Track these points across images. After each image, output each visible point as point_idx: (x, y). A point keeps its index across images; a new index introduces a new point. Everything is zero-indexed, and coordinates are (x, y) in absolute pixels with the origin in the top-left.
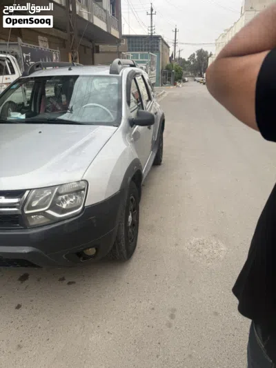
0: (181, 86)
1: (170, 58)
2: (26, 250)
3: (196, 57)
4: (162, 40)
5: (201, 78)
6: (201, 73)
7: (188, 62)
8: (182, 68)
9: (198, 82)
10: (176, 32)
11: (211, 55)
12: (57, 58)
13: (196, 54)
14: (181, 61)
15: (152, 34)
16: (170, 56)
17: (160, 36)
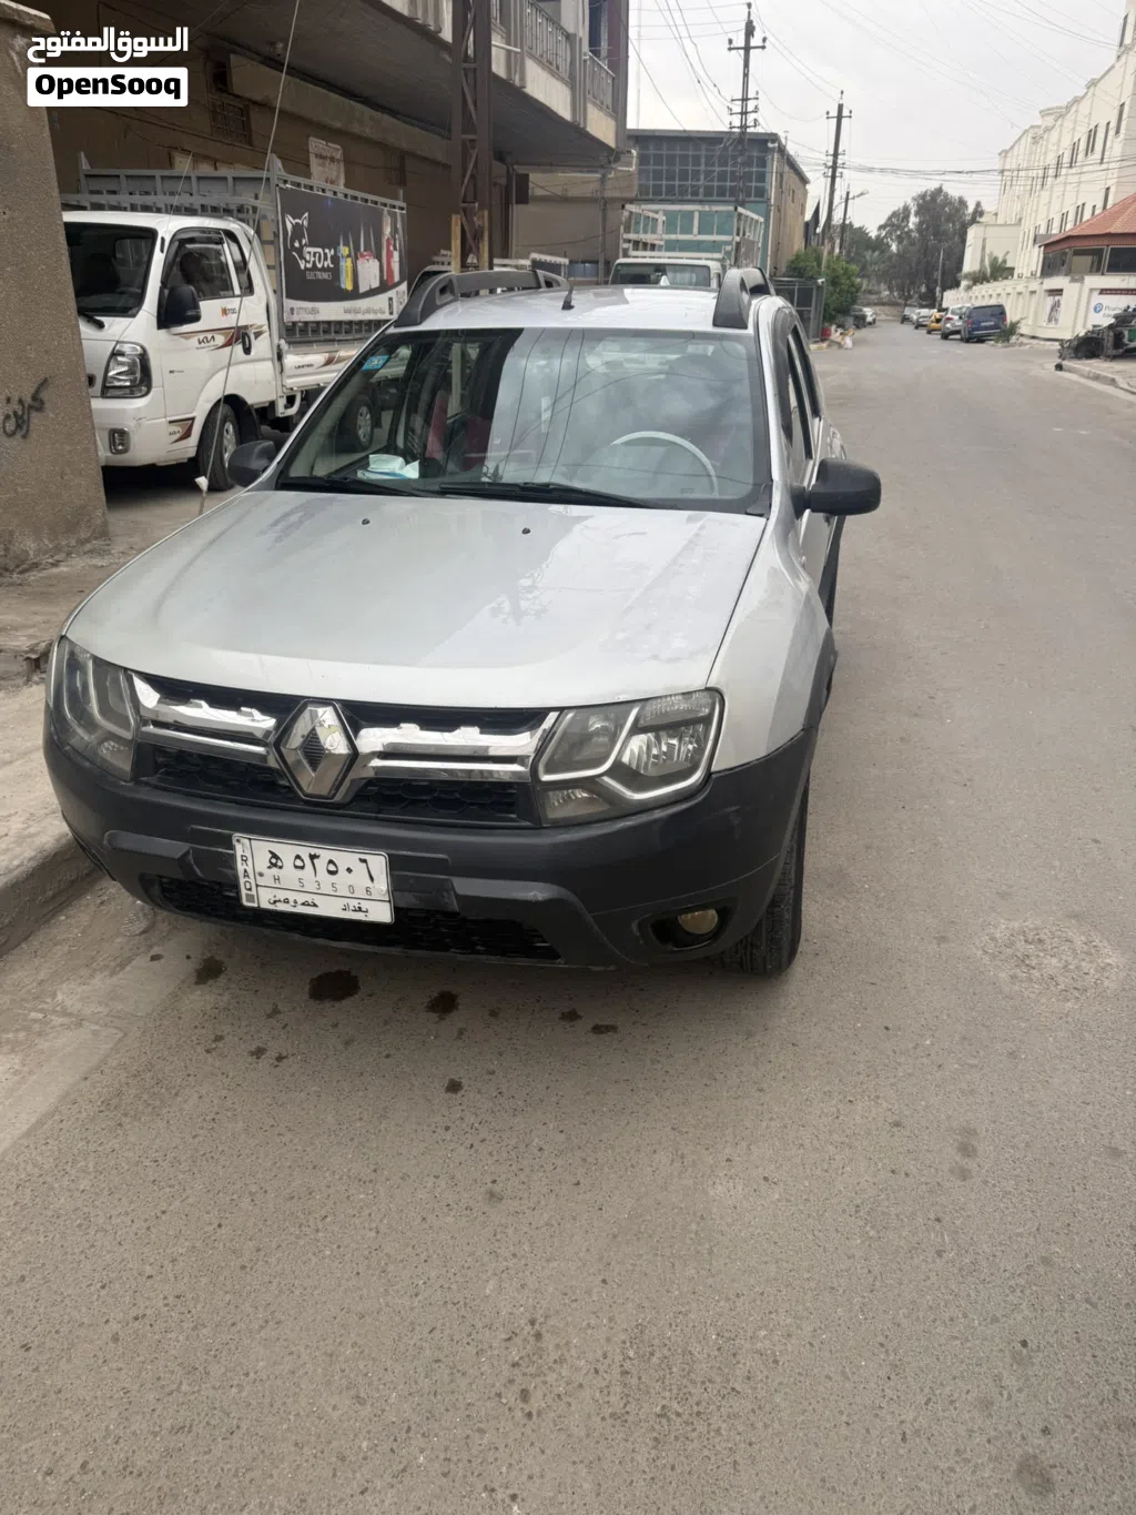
0: (848, 342)
1: (807, 225)
2: (537, 892)
3: (913, 220)
4: (782, 150)
5: (934, 313)
6: (931, 292)
7: (879, 245)
8: (854, 267)
9: (919, 326)
10: (840, 117)
11: (979, 212)
12: (395, 230)
13: (913, 210)
14: (853, 237)
15: (744, 127)
16: (808, 216)
17: (774, 137)
